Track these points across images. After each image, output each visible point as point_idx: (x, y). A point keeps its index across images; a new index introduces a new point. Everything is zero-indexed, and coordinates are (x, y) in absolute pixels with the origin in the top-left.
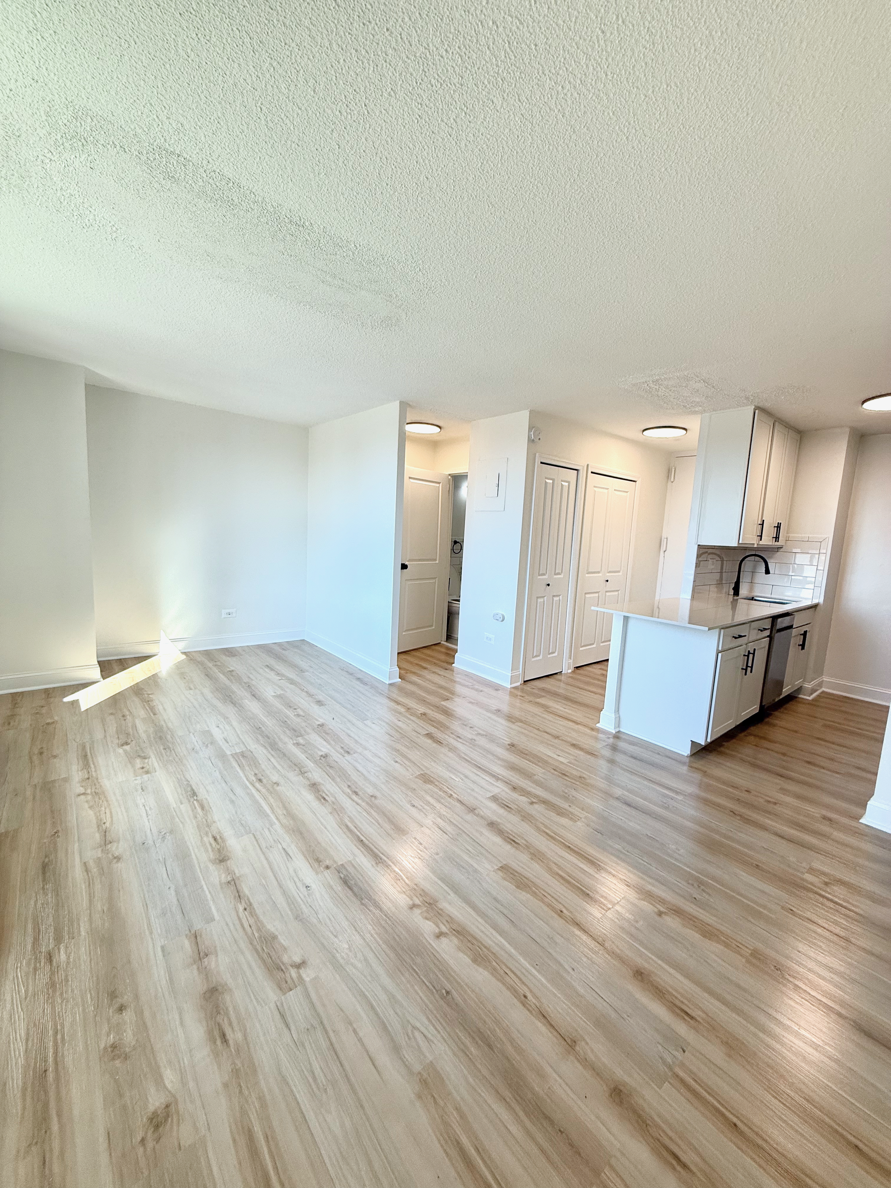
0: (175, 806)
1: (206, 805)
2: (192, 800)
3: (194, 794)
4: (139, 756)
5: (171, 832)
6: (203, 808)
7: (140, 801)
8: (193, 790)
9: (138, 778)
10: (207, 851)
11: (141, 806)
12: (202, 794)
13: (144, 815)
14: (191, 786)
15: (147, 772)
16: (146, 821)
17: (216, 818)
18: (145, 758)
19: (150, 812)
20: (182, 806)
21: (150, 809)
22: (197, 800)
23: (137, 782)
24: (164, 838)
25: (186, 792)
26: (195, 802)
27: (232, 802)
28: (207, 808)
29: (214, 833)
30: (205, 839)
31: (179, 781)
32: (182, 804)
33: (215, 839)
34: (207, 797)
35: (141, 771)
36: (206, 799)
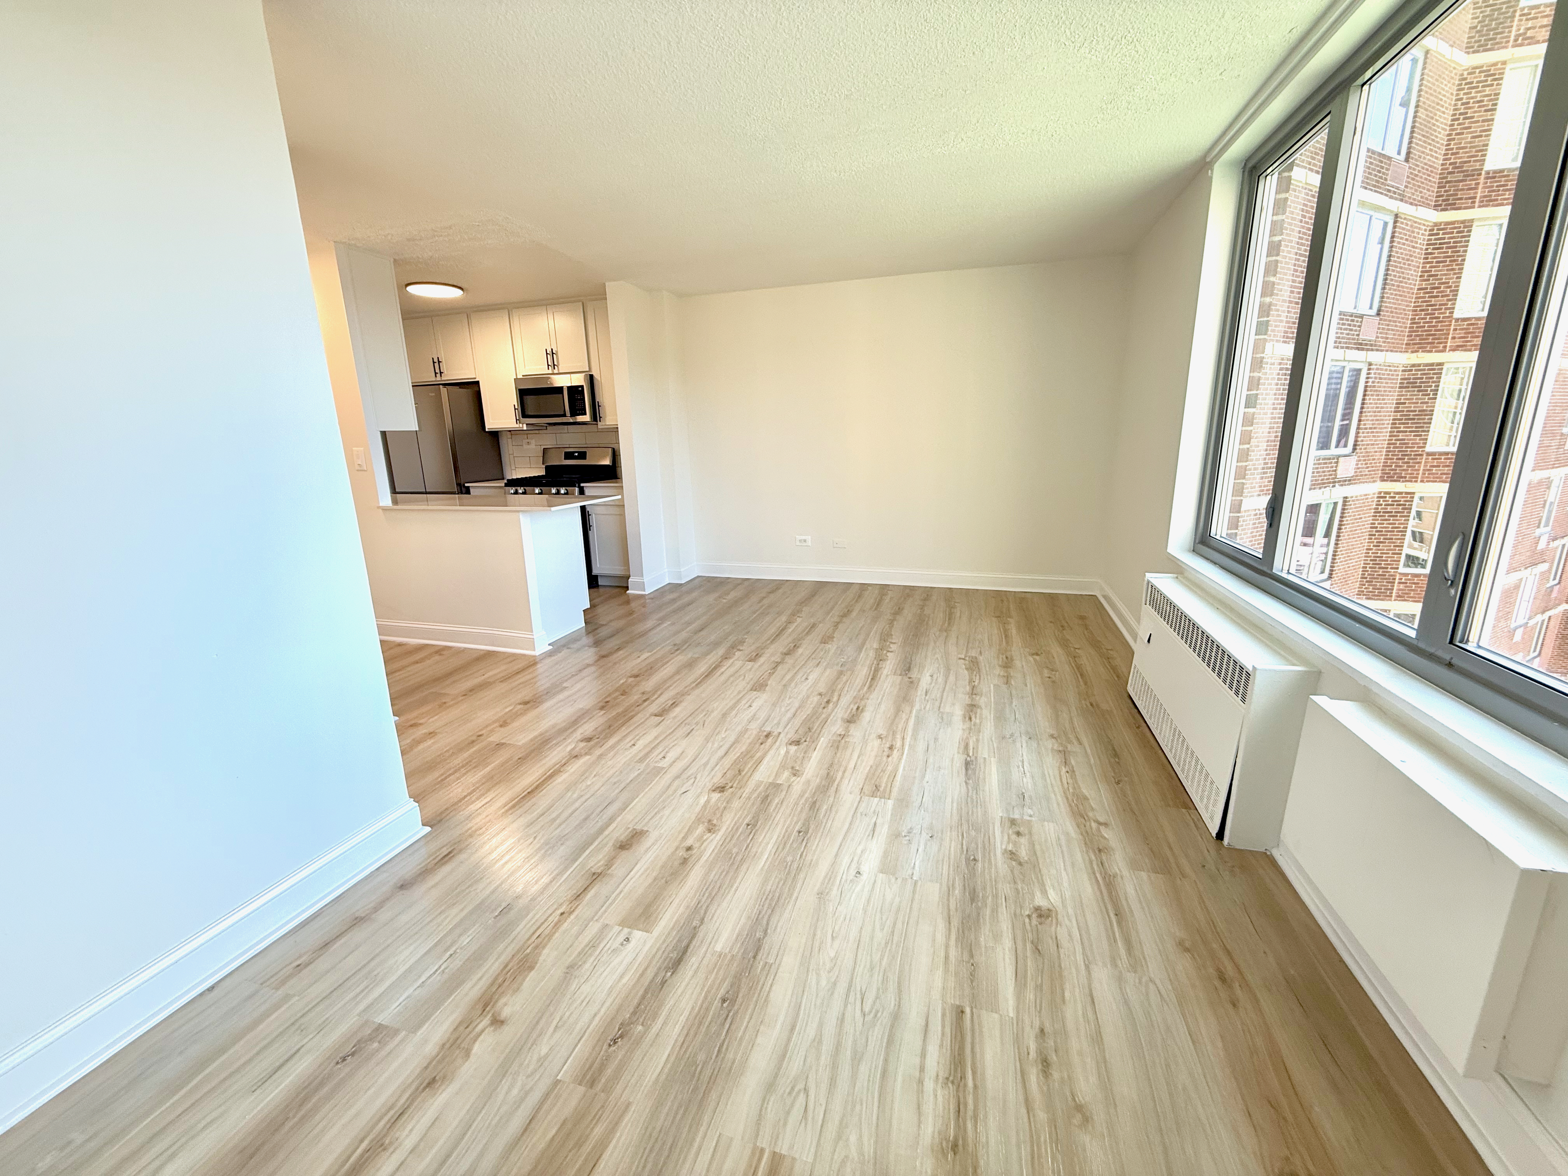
0: (992, 759)
1: (962, 747)
2: (973, 758)
3: (967, 764)
4: (1020, 864)
5: (1004, 738)
6: (966, 746)
7: (1028, 781)
8: (967, 769)
9: (1026, 818)
10: (981, 714)
11: (1028, 774)
12: (959, 760)
13: (1026, 764)
14: (966, 774)
15: (1013, 822)
16: (1025, 757)
17: (960, 732)
18: (1011, 853)
19: (1020, 764)
20: (986, 756)
21: (1018, 767)
22: (968, 755)
23: (1030, 812)
24: (1012, 735)
25: (974, 770)
26: (971, 754)
27: (936, 739)
28: (963, 744)
29: (969, 722)
30: (978, 721)
31: (976, 789)
32: (985, 758)
33: (970, 719)
34: (956, 756)
35: (1022, 829)
36: (958, 753)
